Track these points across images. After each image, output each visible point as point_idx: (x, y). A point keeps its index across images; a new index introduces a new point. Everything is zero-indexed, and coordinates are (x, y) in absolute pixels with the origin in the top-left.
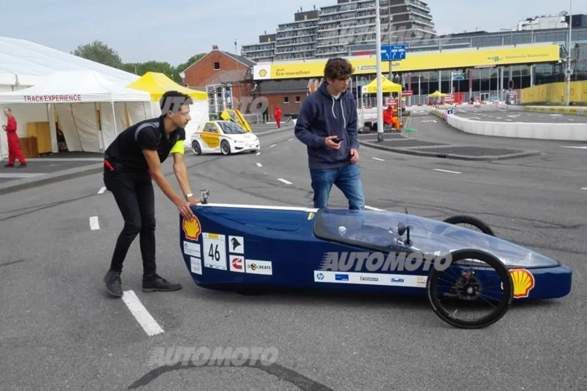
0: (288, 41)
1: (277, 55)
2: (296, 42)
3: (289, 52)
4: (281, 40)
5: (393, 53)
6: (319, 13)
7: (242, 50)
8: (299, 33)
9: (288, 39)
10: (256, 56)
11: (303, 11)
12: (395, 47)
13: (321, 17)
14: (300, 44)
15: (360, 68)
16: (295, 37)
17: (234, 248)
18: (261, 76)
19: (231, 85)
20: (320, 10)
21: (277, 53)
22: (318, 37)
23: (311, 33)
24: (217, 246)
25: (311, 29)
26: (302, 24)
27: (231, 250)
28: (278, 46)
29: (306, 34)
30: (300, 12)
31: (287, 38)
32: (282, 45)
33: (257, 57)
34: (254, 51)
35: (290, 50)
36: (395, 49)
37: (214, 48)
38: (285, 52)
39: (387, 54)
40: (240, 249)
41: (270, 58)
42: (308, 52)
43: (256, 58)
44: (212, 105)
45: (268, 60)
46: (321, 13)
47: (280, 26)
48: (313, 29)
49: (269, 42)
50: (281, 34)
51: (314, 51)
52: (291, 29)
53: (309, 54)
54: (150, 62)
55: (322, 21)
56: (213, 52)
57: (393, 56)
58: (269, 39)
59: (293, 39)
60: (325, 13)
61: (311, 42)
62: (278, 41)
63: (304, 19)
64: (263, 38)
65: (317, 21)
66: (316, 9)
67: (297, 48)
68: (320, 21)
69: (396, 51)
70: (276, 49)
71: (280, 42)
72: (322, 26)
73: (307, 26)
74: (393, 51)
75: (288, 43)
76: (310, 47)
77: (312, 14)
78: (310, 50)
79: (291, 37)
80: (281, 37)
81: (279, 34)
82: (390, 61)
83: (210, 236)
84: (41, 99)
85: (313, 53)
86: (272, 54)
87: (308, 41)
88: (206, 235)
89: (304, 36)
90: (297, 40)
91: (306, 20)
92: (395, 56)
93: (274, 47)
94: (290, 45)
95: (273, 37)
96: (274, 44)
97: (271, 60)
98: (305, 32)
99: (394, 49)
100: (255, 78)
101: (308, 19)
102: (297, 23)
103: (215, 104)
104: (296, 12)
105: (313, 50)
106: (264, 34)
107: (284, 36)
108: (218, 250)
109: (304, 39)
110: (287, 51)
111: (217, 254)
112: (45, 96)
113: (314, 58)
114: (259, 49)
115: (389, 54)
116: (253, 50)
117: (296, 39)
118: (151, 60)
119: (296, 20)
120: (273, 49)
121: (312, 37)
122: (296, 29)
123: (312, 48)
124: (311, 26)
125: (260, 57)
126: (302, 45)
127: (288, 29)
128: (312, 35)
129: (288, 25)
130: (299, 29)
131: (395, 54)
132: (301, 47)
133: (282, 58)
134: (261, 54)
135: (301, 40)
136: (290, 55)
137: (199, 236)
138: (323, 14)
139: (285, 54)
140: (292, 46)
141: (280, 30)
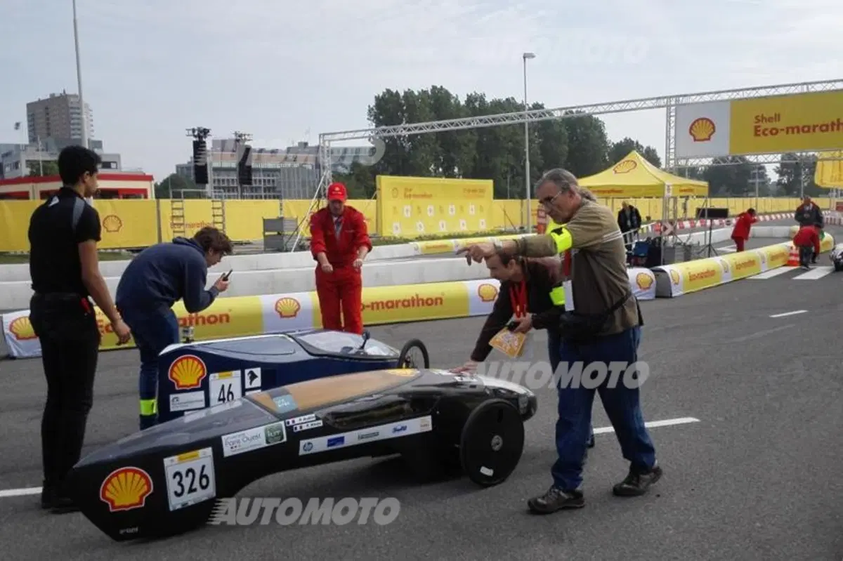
17: (251, 383)
24: (230, 385)
27: (248, 386)
40: (257, 382)
83: (220, 376)
88: (215, 377)
108: (231, 390)
111: (230, 396)
137: (202, 381)
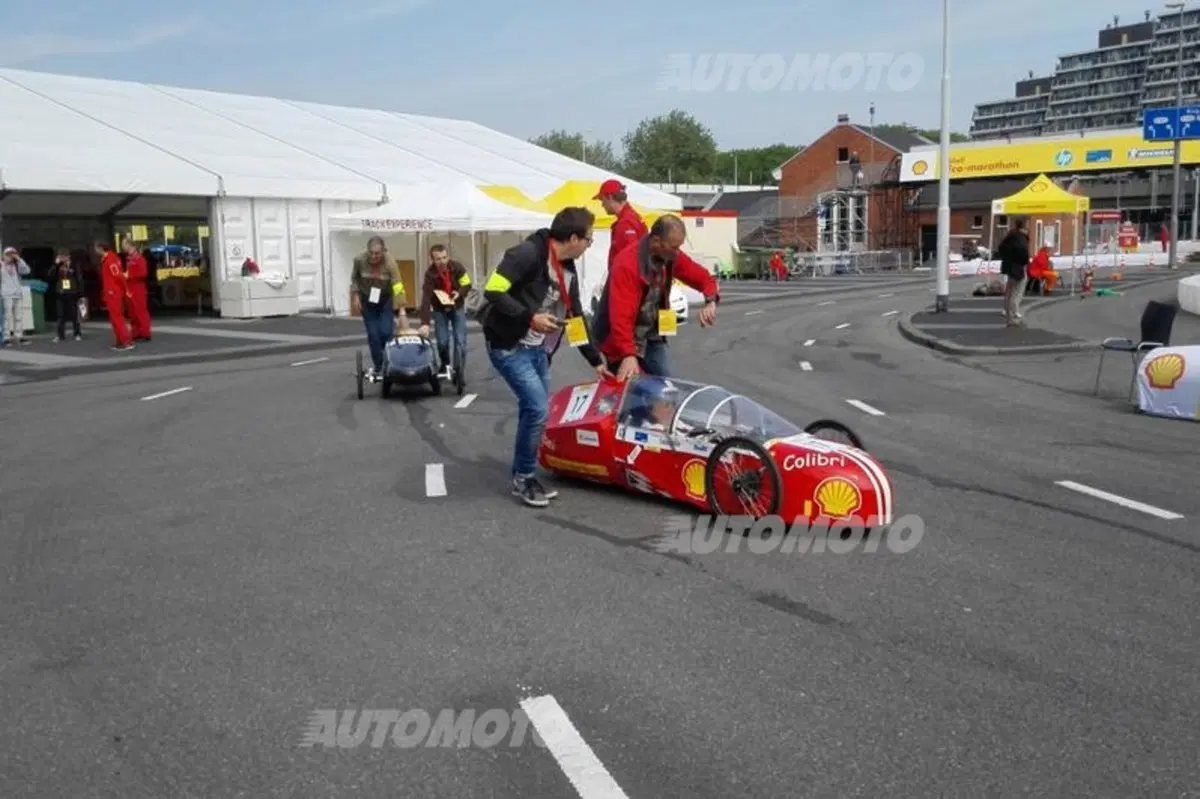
0: (1077, 91)
1: (1050, 122)
2: (1096, 93)
3: (1079, 115)
4: (1063, 90)
5: (1183, 124)
6: (1155, 27)
7: (974, 114)
8: (1106, 73)
9: (1079, 88)
10: (1004, 125)
11: (1120, 25)
12: (1188, 111)
13: (1159, 36)
14: (1107, 96)
15: (1133, 154)
16: (1095, 81)
18: (915, 173)
19: (866, 192)
20: (1158, 21)
21: (1051, 118)
22: (1148, 80)
23: (1133, 72)
25: (1133, 63)
26: (1116, 55)
28: (1055, 102)
29: (1123, 74)
30: (1113, 26)
31: (1077, 84)
32: (1063, 101)
33: (1007, 128)
34: (1001, 115)
35: (1082, 111)
36: (1189, 114)
37: (840, 120)
38: (1070, 115)
39: (1169, 127)
41: (1035, 128)
42: (1122, 113)
43: (1003, 129)
44: (827, 232)
45: (1029, 132)
46: (1159, 27)
47: (1063, 60)
48: (1139, 63)
49: (1037, 95)
50: (1063, 77)
51: (1135, 112)
52: (1089, 65)
53: (1125, 118)
54: (774, 146)
55: (1161, 45)
56: (839, 127)
57: (1184, 129)
58: (1038, 89)
59: (1091, 86)
60: (1169, 27)
61: (1132, 92)
62: (1056, 92)
63: (1119, 42)
64: (1023, 88)
65: (1148, 46)
66: (1150, 19)
67: (1099, 105)
68: (1154, 45)
69: (1192, 118)
70: (1049, 110)
71: (1060, 95)
72: (1159, 56)
73: (1126, 58)
74: (1185, 119)
75: (1078, 96)
76: (1129, 102)
77: (1139, 31)
78: (1128, 109)
79: (1086, 83)
80: (1063, 82)
81: (1060, 78)
82: (1177, 142)
84: (383, 224)
85: (1132, 115)
86: (1041, 120)
87: (1125, 90)
89: (1116, 78)
90: (1101, 89)
91: (1125, 44)
92: (1187, 130)
93: (1046, 105)
94: (1083, 98)
95: (1045, 83)
96: (1047, 98)
97: (1038, 131)
98: (1120, 70)
99: (1186, 114)
100: (903, 178)
101: (1130, 40)
102: (1102, 53)
103: (832, 229)
104: (1104, 28)
105: (1133, 108)
106: (1028, 79)
107: (1072, 81)
109: (1117, 86)
110: (1075, 112)
112: (388, 221)
113: (1133, 127)
114: (1012, 110)
115: (1174, 127)
116: (998, 112)
117: (1096, 85)
118: (777, 143)
119: (1101, 45)
120: (1043, 109)
121: (1135, 79)
122: (1099, 65)
123: (1132, 104)
124: (1136, 56)
125: (1014, 127)
126: (1110, 99)
127: (1080, 67)
128: (1135, 75)
129: (1082, 57)
130: (1108, 64)
131: (1188, 126)
132: (1107, 104)
133: (1062, 128)
134: (1015, 121)
135: (1110, 88)
136: (1080, 122)
138: (1165, 30)
139: (1068, 119)
140: (1087, 102)
141: (1063, 68)
